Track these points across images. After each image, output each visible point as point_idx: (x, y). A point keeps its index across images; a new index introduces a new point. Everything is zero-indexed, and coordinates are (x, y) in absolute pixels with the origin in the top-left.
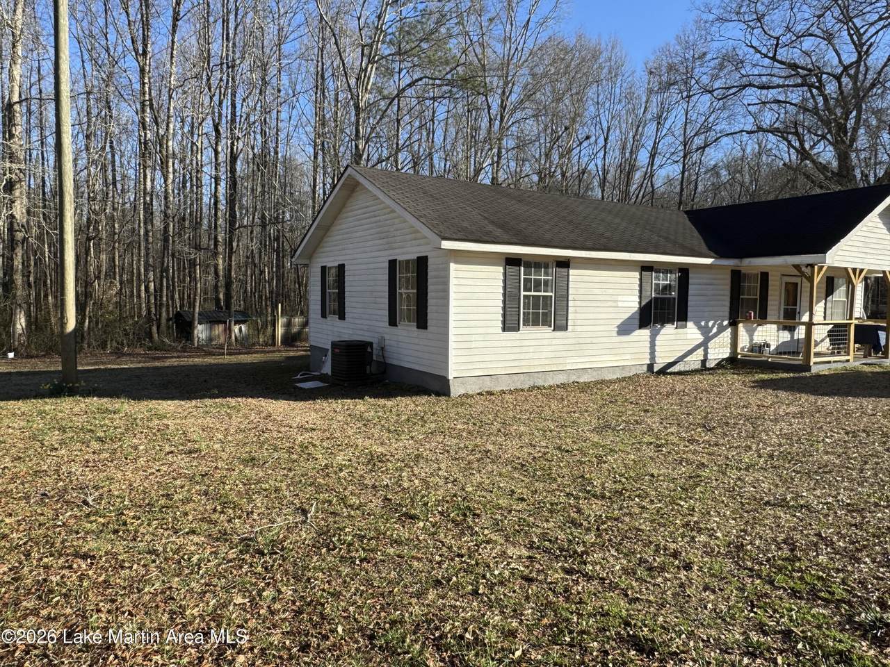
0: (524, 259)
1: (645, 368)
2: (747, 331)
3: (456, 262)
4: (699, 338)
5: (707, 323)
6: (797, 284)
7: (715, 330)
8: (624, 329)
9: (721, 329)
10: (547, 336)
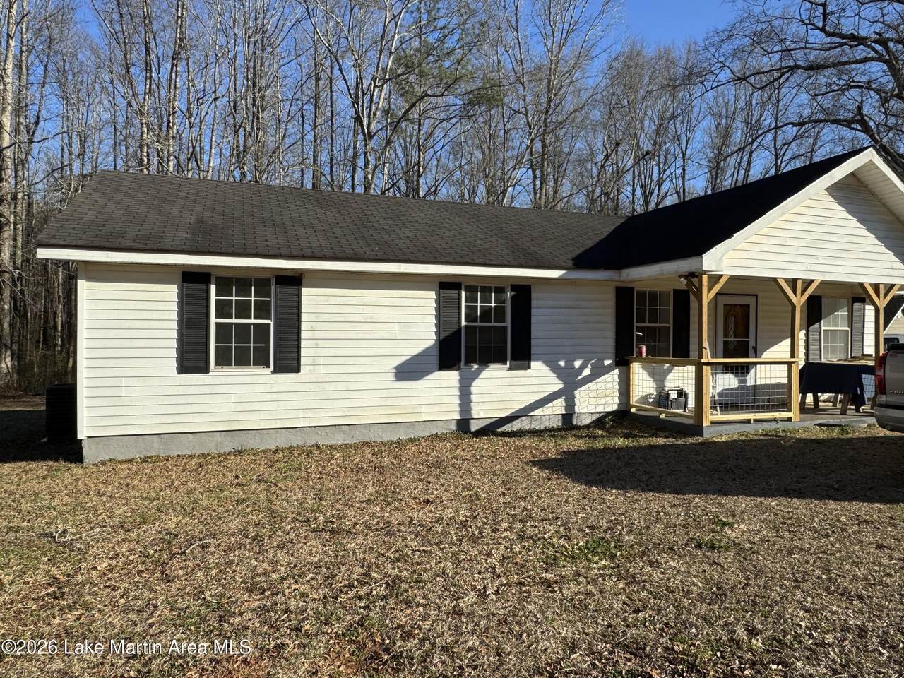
0: (214, 273)
1: (453, 427)
2: (652, 374)
3: (89, 279)
4: (557, 385)
5: (570, 363)
6: (748, 306)
7: (587, 372)
8: (409, 371)
9: (599, 372)
10: (261, 379)
